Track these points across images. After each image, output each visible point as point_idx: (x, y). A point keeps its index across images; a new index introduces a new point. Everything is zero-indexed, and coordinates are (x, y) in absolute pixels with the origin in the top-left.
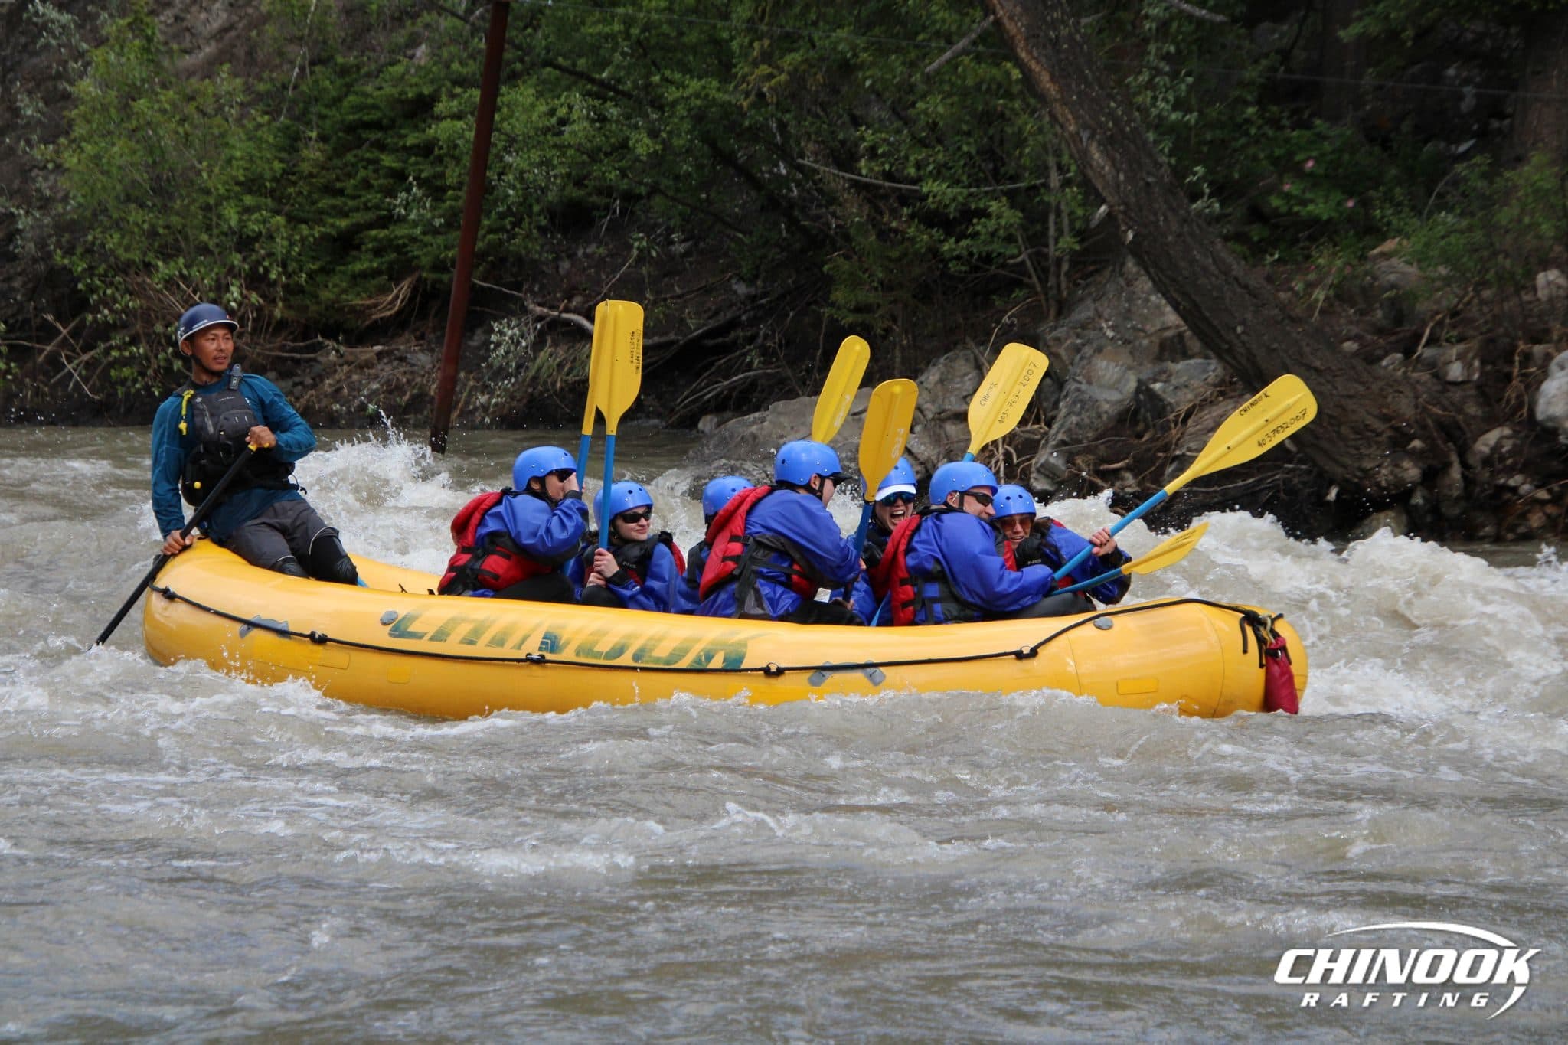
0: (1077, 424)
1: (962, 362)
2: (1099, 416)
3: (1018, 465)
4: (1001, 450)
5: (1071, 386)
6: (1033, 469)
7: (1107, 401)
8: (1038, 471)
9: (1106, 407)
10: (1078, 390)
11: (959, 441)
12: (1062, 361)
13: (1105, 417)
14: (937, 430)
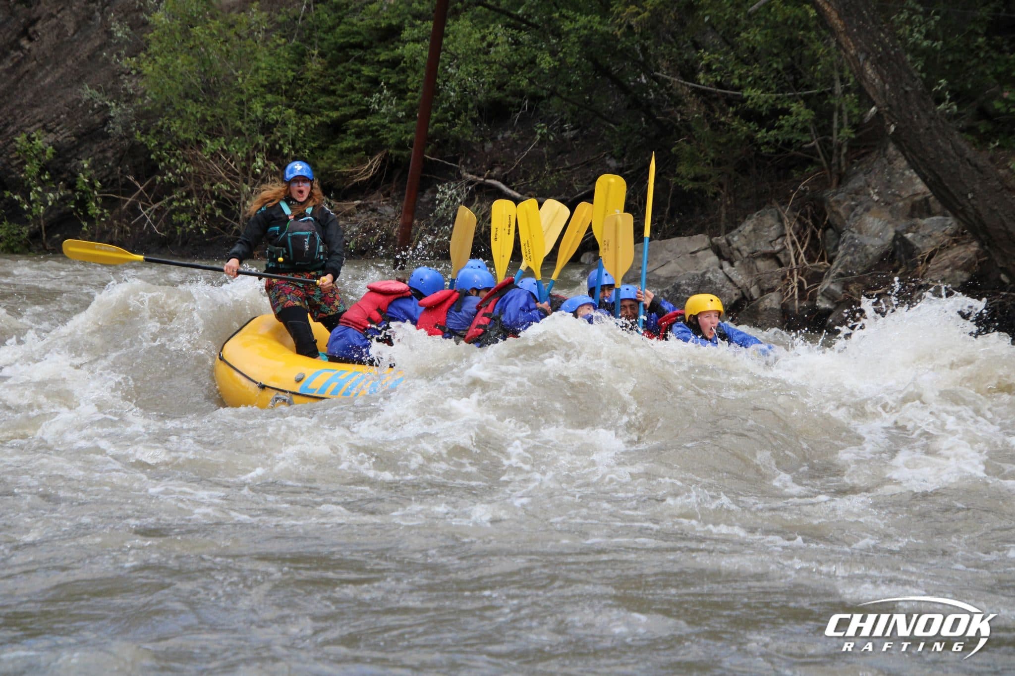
0: (851, 262)
1: (769, 217)
2: (867, 256)
3: (808, 290)
4: (796, 280)
5: (848, 235)
6: (819, 293)
7: (873, 246)
8: (822, 294)
9: (872, 250)
10: (852, 238)
11: (766, 273)
12: (841, 217)
13: (871, 257)
14: (751, 265)
